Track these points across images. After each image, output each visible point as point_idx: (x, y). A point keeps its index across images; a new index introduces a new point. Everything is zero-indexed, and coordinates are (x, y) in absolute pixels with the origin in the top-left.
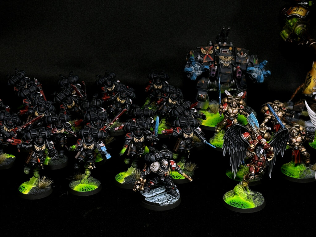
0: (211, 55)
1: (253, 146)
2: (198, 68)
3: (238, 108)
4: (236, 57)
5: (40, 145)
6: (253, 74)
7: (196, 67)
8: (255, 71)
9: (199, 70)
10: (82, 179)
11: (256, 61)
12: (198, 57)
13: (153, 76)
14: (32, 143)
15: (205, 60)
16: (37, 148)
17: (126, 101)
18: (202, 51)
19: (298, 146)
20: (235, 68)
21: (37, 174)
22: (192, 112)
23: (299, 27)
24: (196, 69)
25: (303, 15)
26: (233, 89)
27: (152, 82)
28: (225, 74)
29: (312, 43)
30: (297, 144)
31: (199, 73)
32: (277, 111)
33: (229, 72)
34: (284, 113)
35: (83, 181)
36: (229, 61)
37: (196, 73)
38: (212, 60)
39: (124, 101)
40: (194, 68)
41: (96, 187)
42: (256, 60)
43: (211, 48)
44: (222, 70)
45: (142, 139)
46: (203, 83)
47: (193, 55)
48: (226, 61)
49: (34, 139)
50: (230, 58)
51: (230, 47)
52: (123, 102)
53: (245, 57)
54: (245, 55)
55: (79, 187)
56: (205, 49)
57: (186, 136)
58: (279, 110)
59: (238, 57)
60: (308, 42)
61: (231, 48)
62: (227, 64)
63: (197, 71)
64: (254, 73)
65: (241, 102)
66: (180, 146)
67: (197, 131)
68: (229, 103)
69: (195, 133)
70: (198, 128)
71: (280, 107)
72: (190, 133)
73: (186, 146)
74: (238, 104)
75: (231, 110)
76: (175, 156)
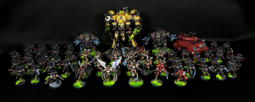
0: (83, 37)
1: (79, 70)
5: (20, 70)
10: (34, 79)
13: (68, 43)
14: (17, 70)
16: (19, 71)
19: (99, 67)
21: (21, 78)
22: (72, 56)
23: (108, 29)
33: (88, 42)
35: (35, 80)
38: (83, 38)
41: (38, 82)
43: (83, 35)
44: (86, 42)
45: (51, 67)
47: (78, 37)
48: (87, 39)
49: (18, 69)
52: (55, 52)
55: (33, 82)
57: (65, 65)
59: (92, 37)
60: (109, 34)
63: (78, 42)
64: (96, 42)
65: (88, 52)
66: (64, 68)
67: (69, 64)
68: (84, 53)
69: (68, 64)
70: (70, 63)
71: (99, 54)
72: (67, 64)
73: (66, 68)
74: (87, 53)
75: (85, 55)
76: (63, 71)
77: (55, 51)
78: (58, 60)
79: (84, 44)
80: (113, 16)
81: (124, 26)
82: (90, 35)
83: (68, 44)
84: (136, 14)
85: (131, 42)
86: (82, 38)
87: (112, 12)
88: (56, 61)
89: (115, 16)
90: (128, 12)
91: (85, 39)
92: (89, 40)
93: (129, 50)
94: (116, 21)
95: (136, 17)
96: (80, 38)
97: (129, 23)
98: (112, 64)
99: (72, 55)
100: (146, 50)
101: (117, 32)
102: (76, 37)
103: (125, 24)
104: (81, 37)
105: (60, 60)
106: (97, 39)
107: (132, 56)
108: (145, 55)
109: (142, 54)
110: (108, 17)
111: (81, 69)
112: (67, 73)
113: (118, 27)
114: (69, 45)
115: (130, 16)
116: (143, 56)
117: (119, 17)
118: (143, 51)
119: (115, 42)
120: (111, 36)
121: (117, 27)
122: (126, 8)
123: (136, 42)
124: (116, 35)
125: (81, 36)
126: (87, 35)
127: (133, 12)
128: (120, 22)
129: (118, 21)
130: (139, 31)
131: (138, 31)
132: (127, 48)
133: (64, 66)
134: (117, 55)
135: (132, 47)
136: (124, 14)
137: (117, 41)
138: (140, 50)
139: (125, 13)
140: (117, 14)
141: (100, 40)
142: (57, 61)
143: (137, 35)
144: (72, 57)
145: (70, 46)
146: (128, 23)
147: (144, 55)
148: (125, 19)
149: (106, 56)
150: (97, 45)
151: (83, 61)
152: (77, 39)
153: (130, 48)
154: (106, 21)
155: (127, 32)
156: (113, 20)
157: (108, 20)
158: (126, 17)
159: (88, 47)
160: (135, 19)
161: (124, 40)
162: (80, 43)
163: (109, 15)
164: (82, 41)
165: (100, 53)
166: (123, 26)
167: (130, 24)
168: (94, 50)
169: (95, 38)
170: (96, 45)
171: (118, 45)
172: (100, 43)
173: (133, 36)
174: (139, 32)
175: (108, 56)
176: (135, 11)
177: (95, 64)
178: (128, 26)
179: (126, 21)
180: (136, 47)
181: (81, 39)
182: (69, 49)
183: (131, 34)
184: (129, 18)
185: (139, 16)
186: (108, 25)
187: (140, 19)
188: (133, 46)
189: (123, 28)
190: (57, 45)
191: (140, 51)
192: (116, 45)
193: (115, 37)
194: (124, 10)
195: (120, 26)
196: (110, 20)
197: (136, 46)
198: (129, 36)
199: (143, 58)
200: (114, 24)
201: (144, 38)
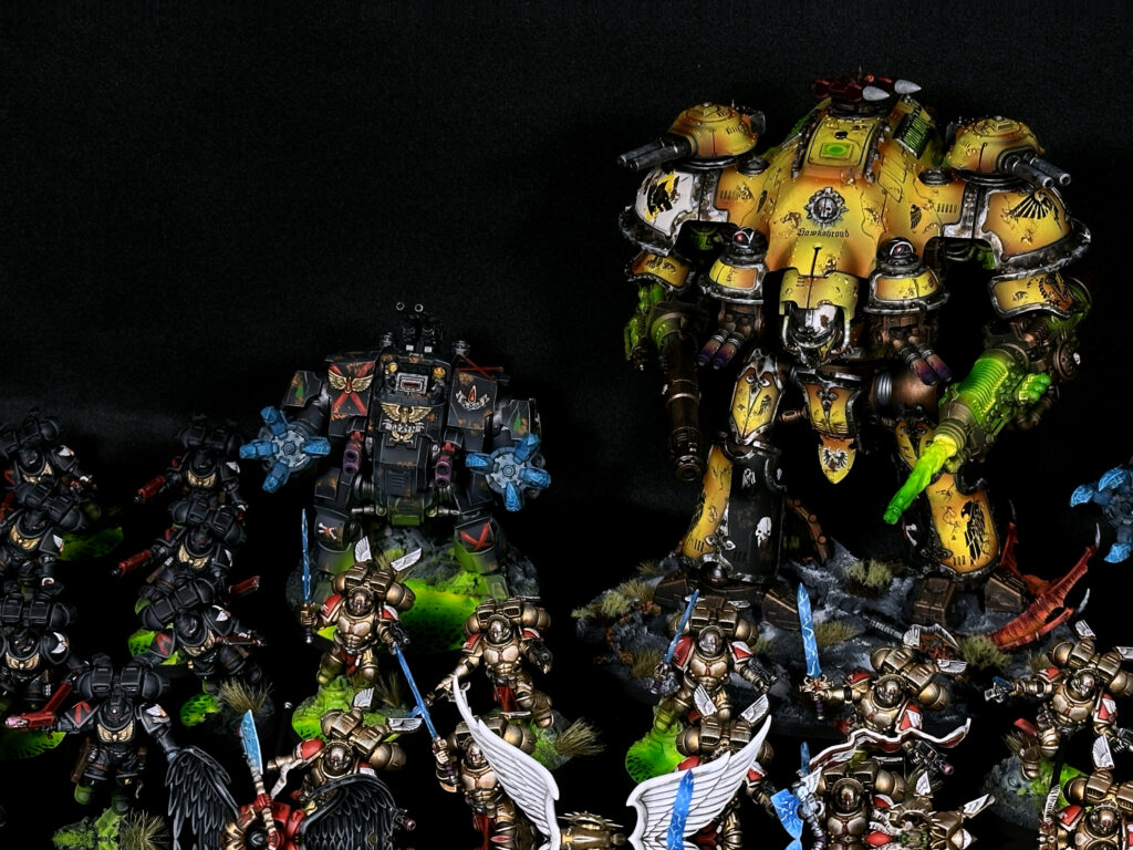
0: (362, 394)
1: (236, 832)
2: (298, 445)
3: (371, 618)
4: (447, 408)
6: (492, 475)
7: (288, 440)
8: (501, 466)
9: (297, 451)
11: (522, 424)
12: (320, 394)
13: (189, 439)
15: (336, 411)
17: (39, 543)
18: (331, 379)
19: (487, 801)
20: (435, 447)
22: (207, 621)
23: (665, 322)
24: (290, 447)
25: (674, 283)
26: (446, 511)
27: (179, 462)
28: (396, 469)
29: (678, 396)
30: (482, 795)
31: (298, 460)
32: (502, 642)
33: (410, 464)
34: (524, 648)
36: (414, 424)
37: (289, 461)
38: (363, 411)
39: (35, 543)
40: (281, 444)
42: (524, 421)
43: (366, 369)
44: (384, 456)
46: (332, 488)
47: (301, 388)
48: (405, 421)
50: (419, 413)
51: (436, 367)
52: (30, 545)
53: (482, 410)
54: (482, 400)
56: (345, 373)
57: (105, 734)
58: (511, 636)
59: (459, 406)
60: (666, 388)
61: (439, 369)
62: (404, 434)
63: (292, 453)
64: (496, 472)
65: (392, 593)
66: (89, 766)
67: (146, 722)
68: (345, 594)
69: (139, 727)
70: (156, 710)
71: (514, 627)
72: (121, 724)
73: (114, 767)
74: (377, 601)
75: (346, 623)
76: (81, 795)
77: (26, 532)
78: (45, 645)
79: (366, 471)
80: (735, 183)
81: (848, 317)
82: (439, 372)
83: (191, 459)
84: (1015, 183)
85: (921, 509)
86: (349, 401)
87: (723, 131)
88: (15, 654)
89: (753, 183)
90: (931, 135)
91: (377, 414)
92: (424, 439)
93: (887, 606)
94: (762, 241)
95: (1016, 214)
96: (325, 397)
97: (923, 280)
98: (641, 799)
99: (200, 610)
100: (1103, 646)
101: (769, 368)
102: (277, 394)
103: (863, 288)
104: (335, 393)
105: (59, 650)
106: (520, 427)
107: (908, 695)
108: (1080, 709)
109: (1040, 683)
110: (668, 180)
111: (260, 816)
112: (116, 819)
113: (773, 321)
114: (197, 472)
115: (943, 196)
116: (1055, 713)
117: (798, 199)
118: (1064, 655)
119: (726, 493)
120: (679, 414)
121: (759, 323)
122: (906, 87)
123: (983, 507)
124: (751, 413)
125: (336, 378)
126: (405, 367)
127: (979, 145)
128: (802, 263)
129: (786, 255)
130: (1031, 388)
131: (1021, 396)
132: (877, 573)
133: (90, 733)
134: (730, 667)
135: (936, 574)
136: (867, 172)
137: (749, 477)
138: (1032, 616)
139: (876, 150)
140: (784, 158)
141: (550, 452)
142: (33, 661)
143: (1011, 435)
144: (200, 626)
145: (209, 481)
146: (906, 289)
147: (1061, 700)
148: (875, 232)
149: (605, 648)
150: (513, 503)
151: (331, 680)
152: (294, 414)
153: (908, 581)
154: (647, 232)
155: (885, 387)
156: (728, 228)
157: (663, 221)
158: (882, 212)
159: (405, 510)
160: (996, 241)
161: (836, 477)
162: (320, 466)
163: (685, 162)
164: (339, 446)
165: (528, 616)
166: (840, 312)
167: (930, 299)
168: (474, 558)
169: (498, 417)
170: (498, 498)
171: (764, 526)
172: (545, 491)
173: (952, 452)
174: (1030, 407)
175: (626, 643)
176: (1012, 140)
177: (442, 758)
178: (904, 322)
179: (884, 249)
180: (983, 579)
181: (337, 413)
182: (191, 527)
183: (930, 417)
184: (927, 217)
185: (1059, 203)
186: (666, 272)
187: (1059, 248)
188: (944, 553)
189: (838, 344)
190: (65, 452)
191: (1020, 633)
192: (732, 522)
193: (732, 436)
194: (874, 108)
195: (798, 314)
196: (690, 228)
197: (983, 559)
198: (906, 441)
199: (1049, 736)
200: (730, 278)
201: (1091, 480)
